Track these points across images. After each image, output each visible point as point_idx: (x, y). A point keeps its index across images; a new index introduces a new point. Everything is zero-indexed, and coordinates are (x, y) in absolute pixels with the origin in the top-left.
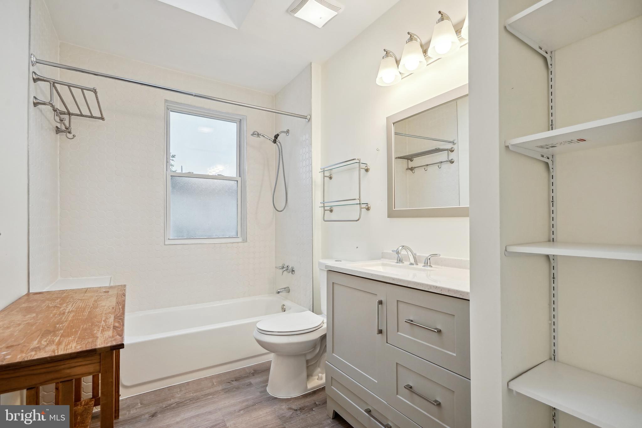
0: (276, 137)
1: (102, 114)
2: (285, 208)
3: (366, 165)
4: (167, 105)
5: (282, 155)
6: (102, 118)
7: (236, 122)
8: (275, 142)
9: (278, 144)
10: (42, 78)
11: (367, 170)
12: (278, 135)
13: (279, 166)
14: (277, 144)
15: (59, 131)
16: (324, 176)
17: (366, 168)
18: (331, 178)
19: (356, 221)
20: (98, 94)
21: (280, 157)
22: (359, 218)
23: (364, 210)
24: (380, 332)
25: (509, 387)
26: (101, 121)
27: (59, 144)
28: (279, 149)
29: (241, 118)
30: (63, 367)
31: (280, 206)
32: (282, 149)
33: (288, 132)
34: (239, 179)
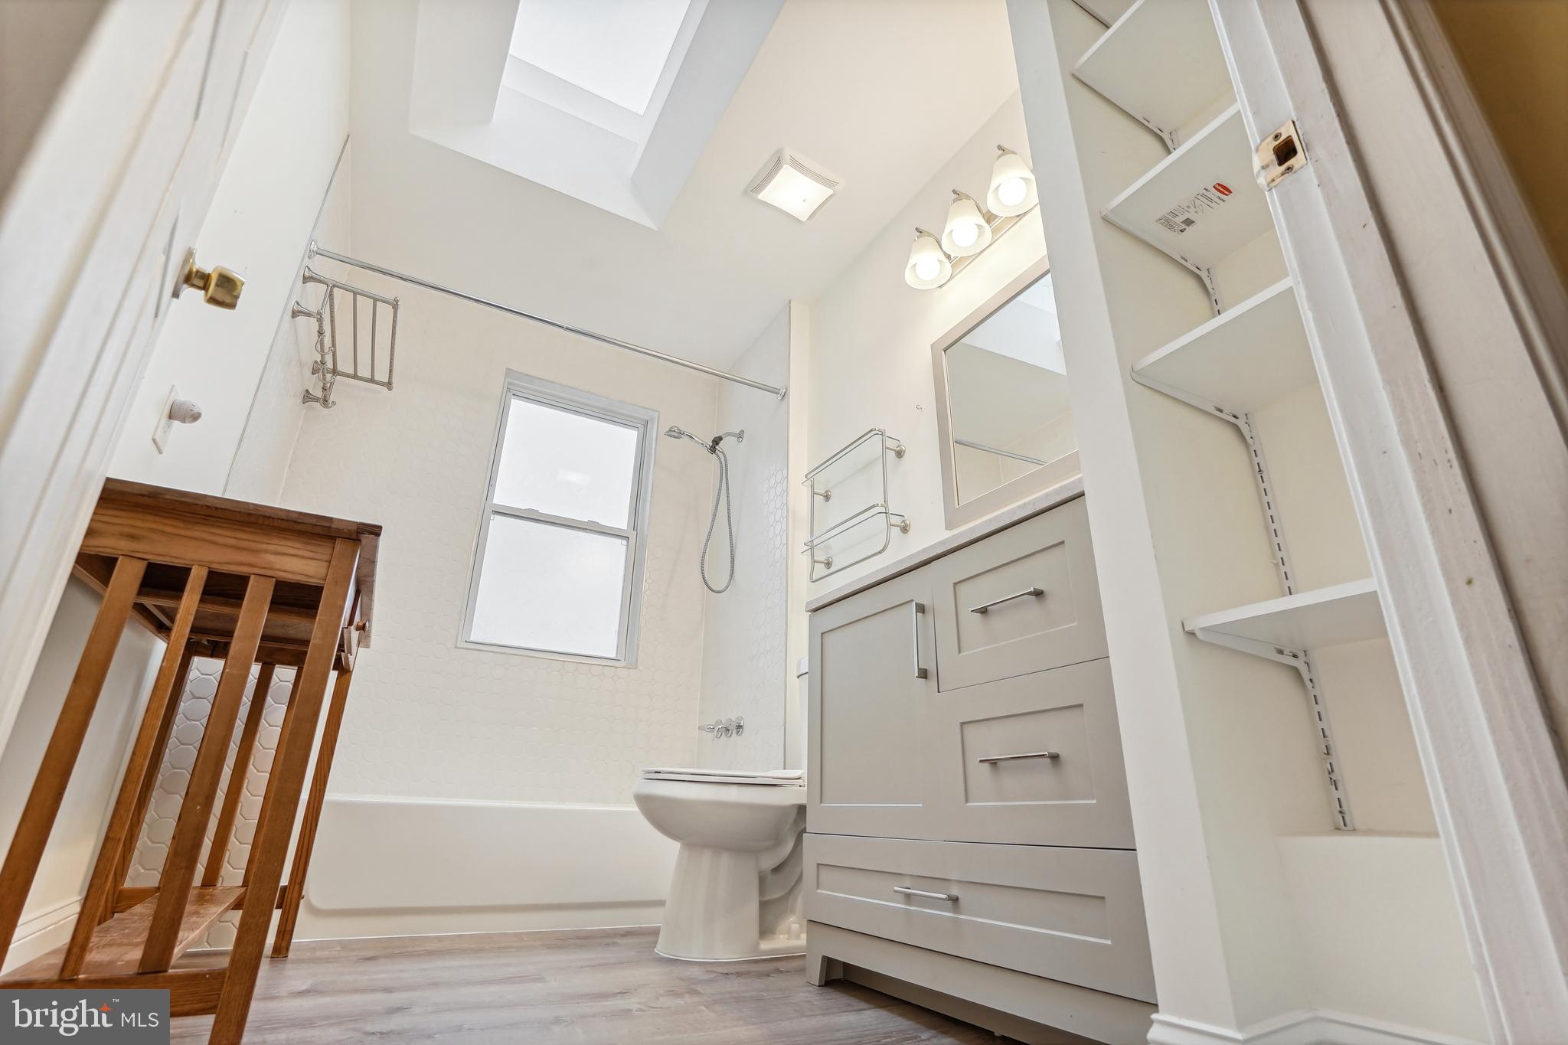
0: (717, 441)
1: (390, 377)
2: (727, 587)
3: (897, 443)
4: (509, 383)
5: (727, 478)
6: (389, 385)
7: (638, 425)
8: (713, 449)
9: (721, 455)
10: (318, 277)
11: (900, 454)
12: (720, 438)
13: (719, 496)
14: (718, 456)
15: (309, 398)
16: (813, 493)
17: (898, 449)
18: (827, 498)
19: (880, 552)
20: (399, 312)
21: (721, 480)
22: (885, 547)
23: (896, 532)
24: (924, 674)
25: (1186, 630)
26: (385, 389)
27: (300, 424)
28: (721, 463)
29: (646, 418)
30: (265, 546)
31: (719, 581)
32: (726, 462)
33: (740, 436)
34: (632, 535)
